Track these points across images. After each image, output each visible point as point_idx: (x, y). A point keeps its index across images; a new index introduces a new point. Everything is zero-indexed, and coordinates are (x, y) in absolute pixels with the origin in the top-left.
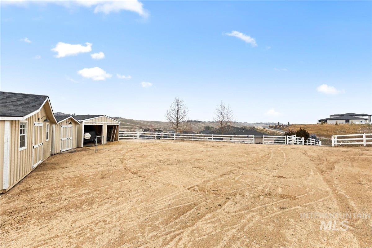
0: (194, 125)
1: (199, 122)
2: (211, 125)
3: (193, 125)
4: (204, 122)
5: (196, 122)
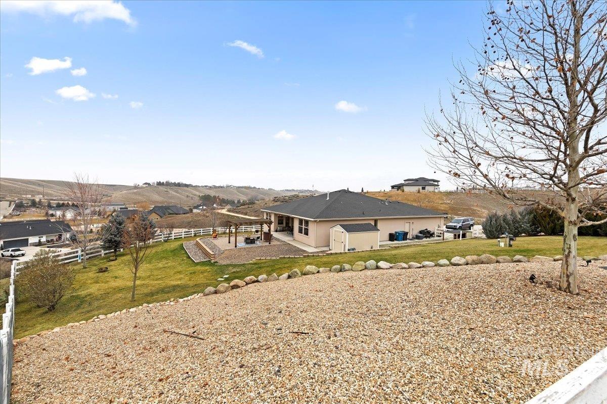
0: (177, 192)
1: (187, 186)
2: (212, 193)
3: (175, 193)
4: (196, 186)
5: (179, 185)
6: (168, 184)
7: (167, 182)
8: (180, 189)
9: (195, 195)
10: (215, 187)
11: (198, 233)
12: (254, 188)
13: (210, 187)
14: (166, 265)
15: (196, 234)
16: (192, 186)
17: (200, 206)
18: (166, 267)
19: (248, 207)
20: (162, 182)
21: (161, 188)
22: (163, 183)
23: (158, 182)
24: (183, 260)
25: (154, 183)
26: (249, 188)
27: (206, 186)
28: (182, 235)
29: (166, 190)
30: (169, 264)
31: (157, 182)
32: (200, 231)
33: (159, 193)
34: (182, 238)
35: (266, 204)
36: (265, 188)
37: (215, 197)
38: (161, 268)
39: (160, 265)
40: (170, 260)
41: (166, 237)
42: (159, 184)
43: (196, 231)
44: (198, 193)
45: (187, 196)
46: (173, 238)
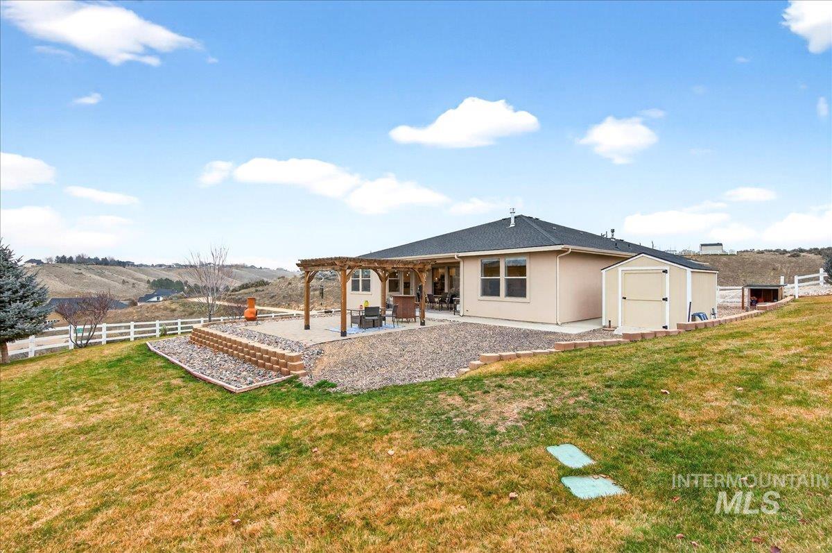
6: (82, 261)
7: (79, 257)
8: (107, 270)
9: (140, 280)
10: (179, 266)
11: (170, 330)
12: (252, 267)
13: (170, 266)
14: (94, 419)
15: (165, 330)
16: (133, 265)
17: (152, 296)
18: (94, 428)
19: (257, 291)
20: (68, 257)
21: (65, 267)
22: (71, 258)
23: (60, 256)
24: (170, 389)
25: (50, 259)
26: (243, 267)
27: (161, 266)
28: (128, 334)
29: (77, 271)
30: (110, 413)
31: (57, 257)
32: (176, 324)
33: (61, 278)
34: (129, 340)
35: (290, 284)
36: (272, 268)
37: (179, 283)
38: (63, 438)
39: (62, 420)
40: (108, 392)
41: (82, 338)
42: (63, 260)
43: (167, 325)
44: (145, 277)
45: (124, 282)
46: (104, 340)
